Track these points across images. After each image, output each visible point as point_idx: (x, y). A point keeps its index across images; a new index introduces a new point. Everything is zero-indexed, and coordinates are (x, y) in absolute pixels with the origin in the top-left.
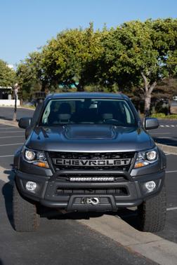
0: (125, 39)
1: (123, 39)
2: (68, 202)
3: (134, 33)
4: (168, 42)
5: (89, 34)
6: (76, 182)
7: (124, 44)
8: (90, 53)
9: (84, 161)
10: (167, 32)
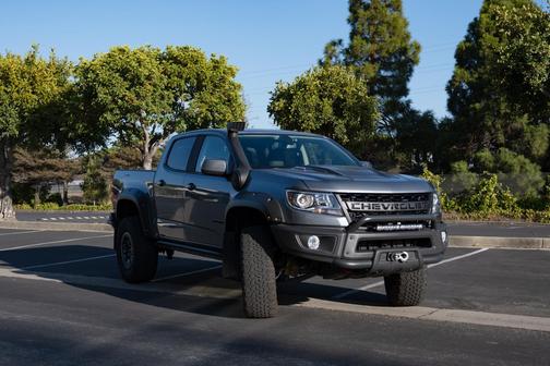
0: (128, 71)
1: (123, 72)
2: (372, 259)
3: (139, 62)
4: (187, 81)
5: (29, 62)
6: (383, 231)
7: (125, 79)
8: (33, 93)
9: (386, 204)
10: (185, 65)
